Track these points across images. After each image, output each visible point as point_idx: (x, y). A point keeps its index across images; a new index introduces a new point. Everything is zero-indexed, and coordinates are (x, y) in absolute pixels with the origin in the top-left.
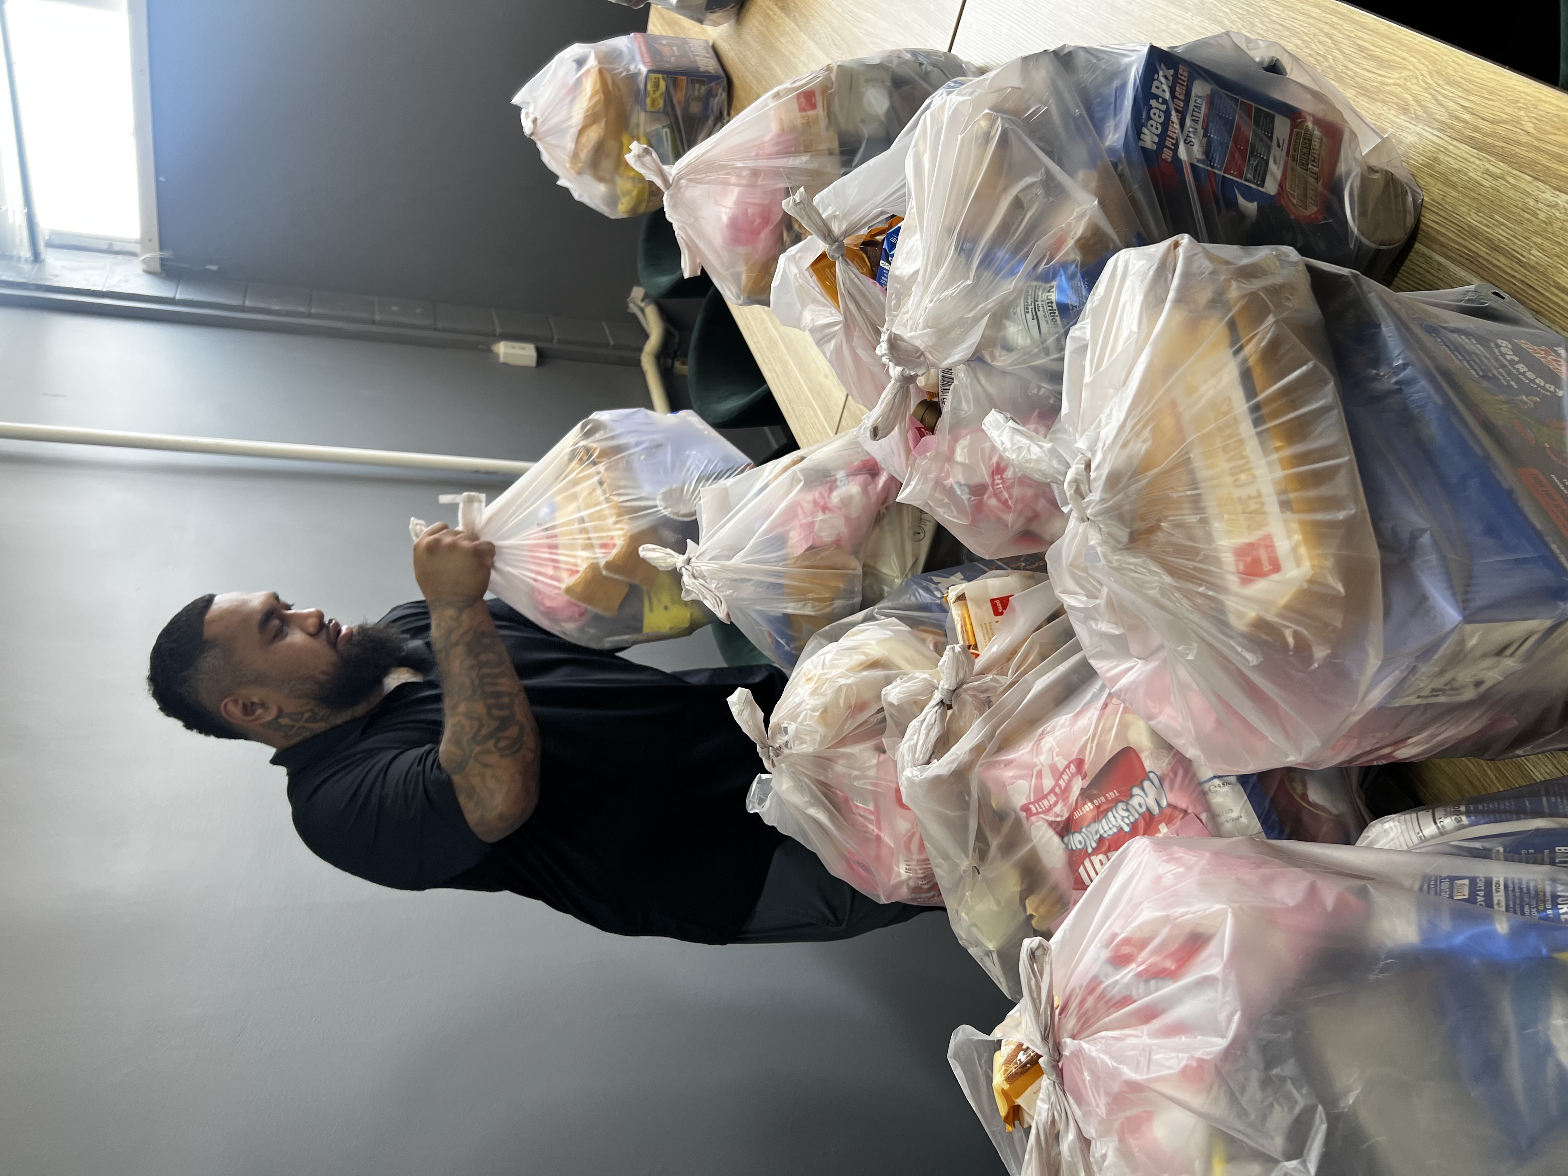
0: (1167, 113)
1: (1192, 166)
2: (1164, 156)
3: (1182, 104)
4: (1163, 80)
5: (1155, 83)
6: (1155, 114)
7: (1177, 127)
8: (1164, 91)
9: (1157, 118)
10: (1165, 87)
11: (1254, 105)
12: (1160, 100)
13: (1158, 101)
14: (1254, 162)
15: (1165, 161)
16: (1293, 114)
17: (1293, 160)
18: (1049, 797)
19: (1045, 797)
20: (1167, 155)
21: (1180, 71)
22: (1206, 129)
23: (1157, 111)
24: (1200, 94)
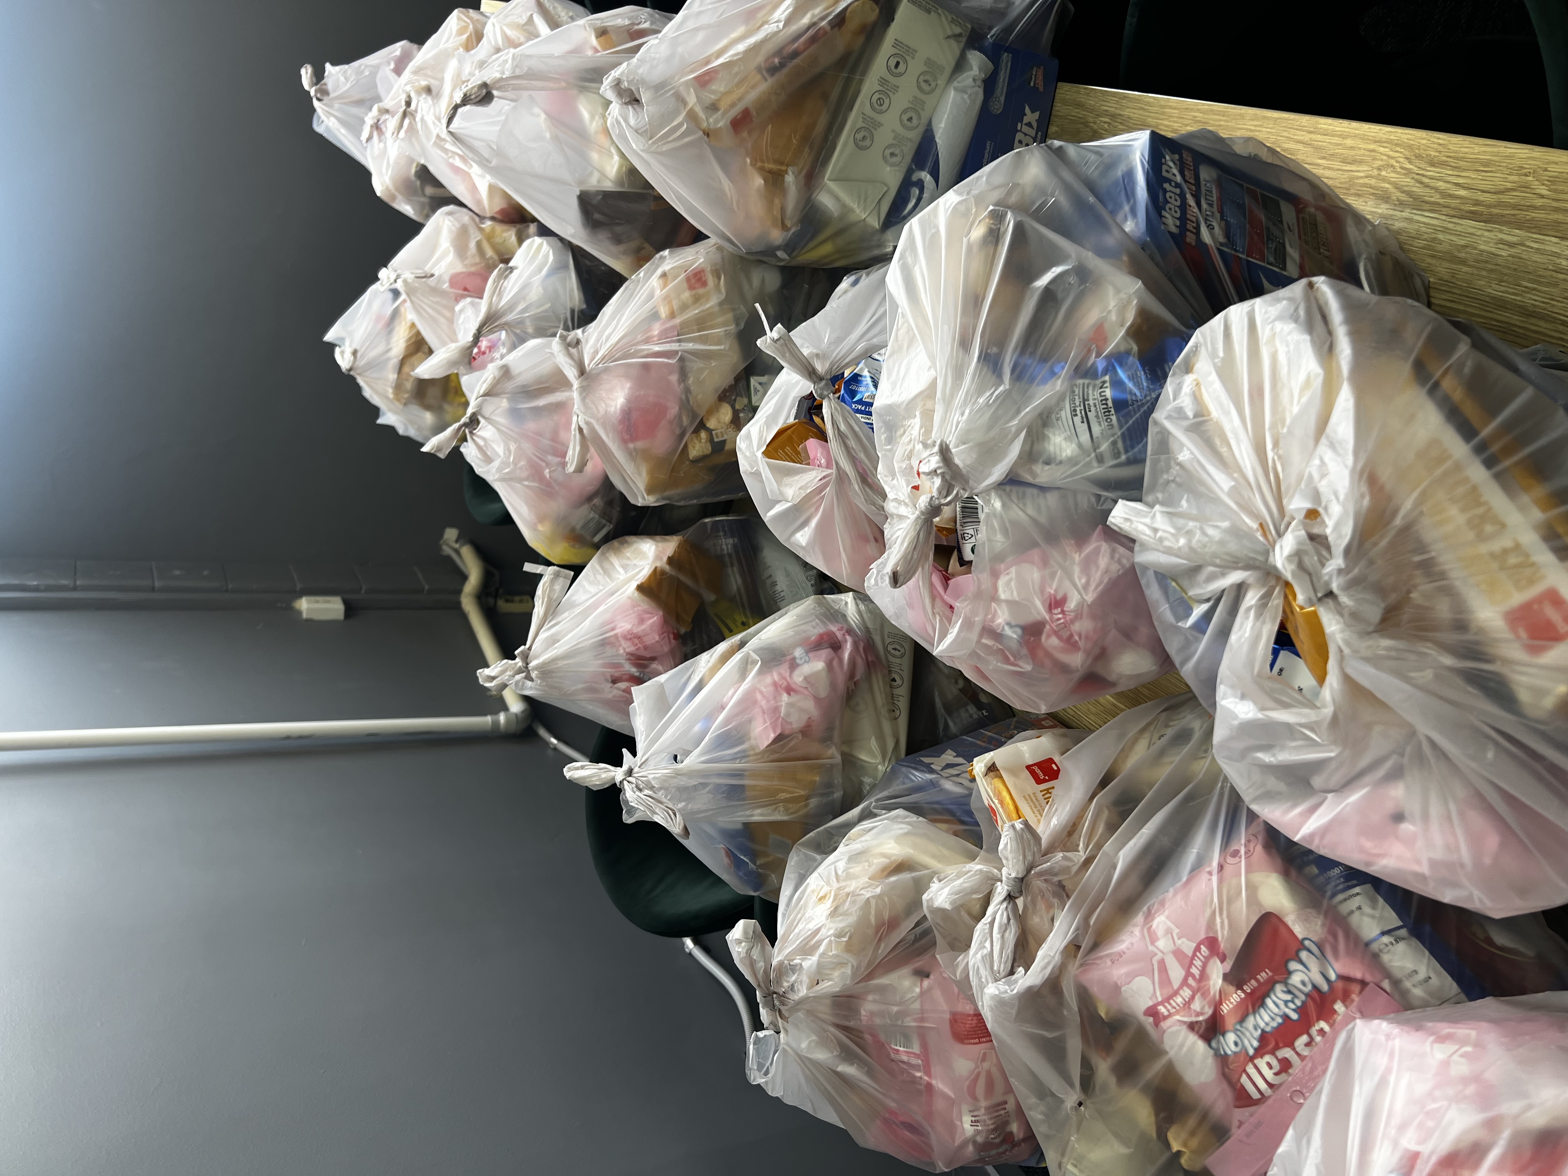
0: (1182, 196)
1: (1219, 250)
2: (1188, 240)
3: (1194, 188)
4: (1171, 164)
5: (1164, 167)
6: (1171, 197)
7: (1196, 210)
8: (1174, 175)
9: (1174, 202)
10: (1175, 171)
11: (1258, 190)
12: (1173, 184)
13: (1170, 185)
14: (1272, 246)
15: (1190, 244)
16: (1293, 199)
17: (1306, 243)
18: (1181, 992)
19: (1176, 993)
20: (1190, 238)
21: (1184, 156)
22: (1221, 212)
23: (1173, 195)
24: (1208, 178)
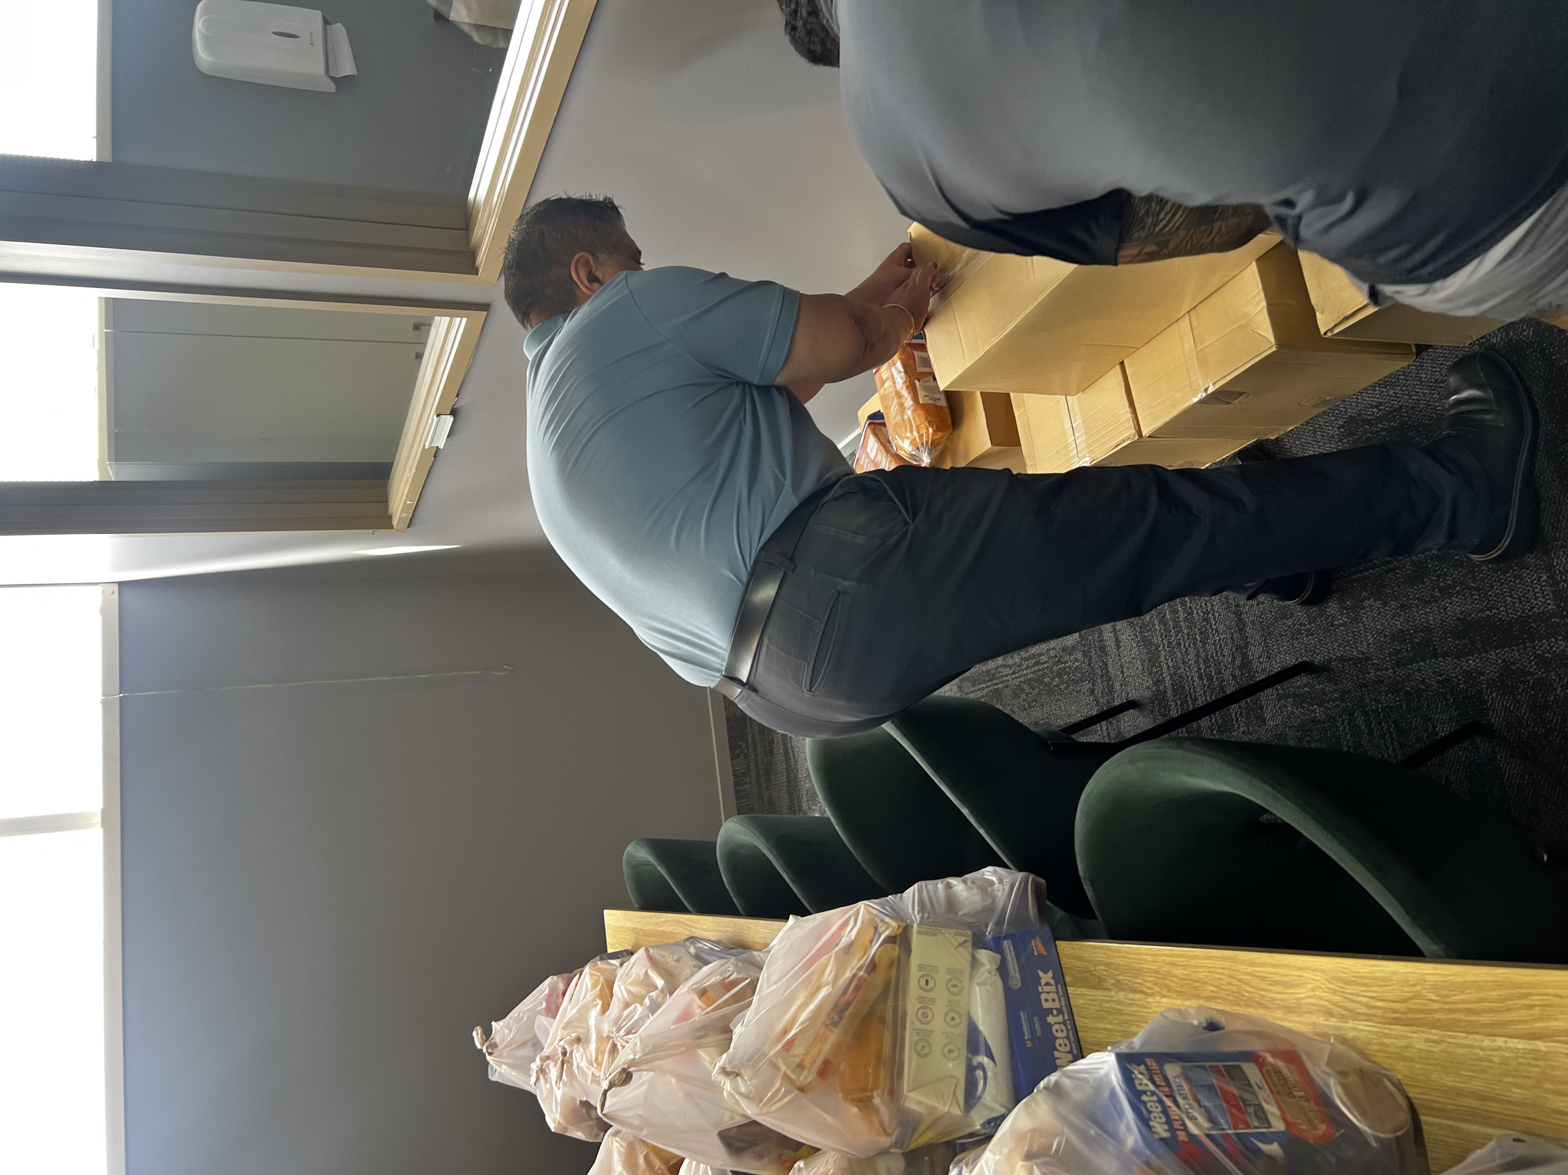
0: (1160, 1101)
1: (1208, 1136)
2: (1181, 1138)
3: (1166, 1089)
4: (1140, 1076)
5: (1137, 1082)
6: (1151, 1107)
7: (1175, 1109)
8: (1146, 1085)
9: (1156, 1109)
10: (1146, 1081)
11: (1220, 1064)
12: (1149, 1093)
13: (1147, 1095)
14: (1251, 1110)
15: (1183, 1142)
16: (1252, 1057)
17: (1279, 1093)
20: (1182, 1136)
21: (1149, 1063)
22: (1197, 1101)
23: (1152, 1104)
24: (1174, 1075)
